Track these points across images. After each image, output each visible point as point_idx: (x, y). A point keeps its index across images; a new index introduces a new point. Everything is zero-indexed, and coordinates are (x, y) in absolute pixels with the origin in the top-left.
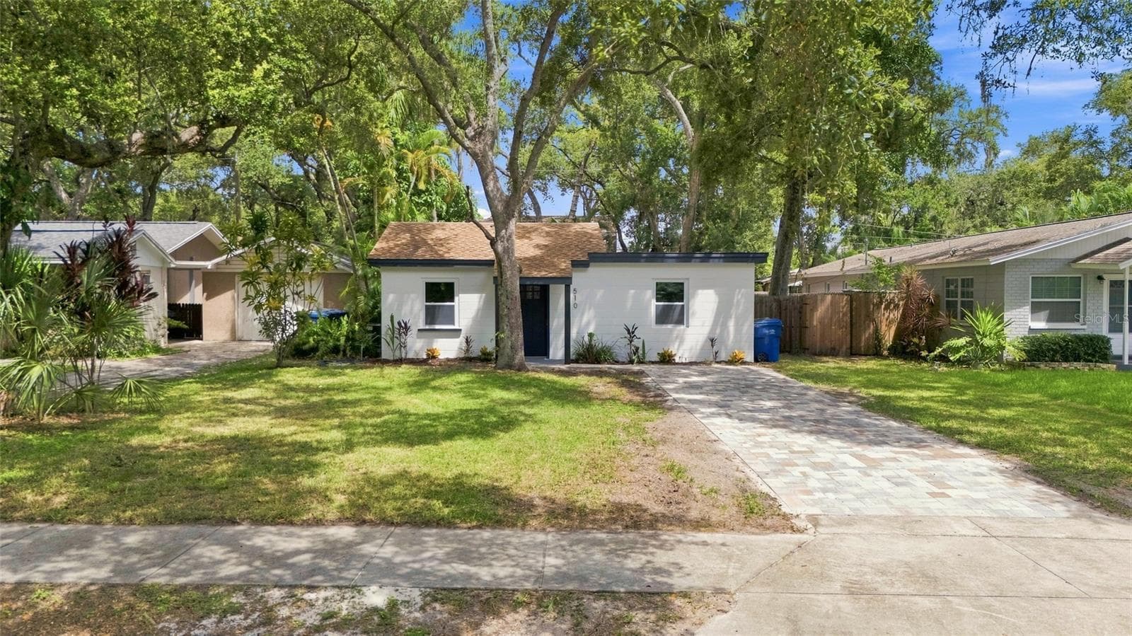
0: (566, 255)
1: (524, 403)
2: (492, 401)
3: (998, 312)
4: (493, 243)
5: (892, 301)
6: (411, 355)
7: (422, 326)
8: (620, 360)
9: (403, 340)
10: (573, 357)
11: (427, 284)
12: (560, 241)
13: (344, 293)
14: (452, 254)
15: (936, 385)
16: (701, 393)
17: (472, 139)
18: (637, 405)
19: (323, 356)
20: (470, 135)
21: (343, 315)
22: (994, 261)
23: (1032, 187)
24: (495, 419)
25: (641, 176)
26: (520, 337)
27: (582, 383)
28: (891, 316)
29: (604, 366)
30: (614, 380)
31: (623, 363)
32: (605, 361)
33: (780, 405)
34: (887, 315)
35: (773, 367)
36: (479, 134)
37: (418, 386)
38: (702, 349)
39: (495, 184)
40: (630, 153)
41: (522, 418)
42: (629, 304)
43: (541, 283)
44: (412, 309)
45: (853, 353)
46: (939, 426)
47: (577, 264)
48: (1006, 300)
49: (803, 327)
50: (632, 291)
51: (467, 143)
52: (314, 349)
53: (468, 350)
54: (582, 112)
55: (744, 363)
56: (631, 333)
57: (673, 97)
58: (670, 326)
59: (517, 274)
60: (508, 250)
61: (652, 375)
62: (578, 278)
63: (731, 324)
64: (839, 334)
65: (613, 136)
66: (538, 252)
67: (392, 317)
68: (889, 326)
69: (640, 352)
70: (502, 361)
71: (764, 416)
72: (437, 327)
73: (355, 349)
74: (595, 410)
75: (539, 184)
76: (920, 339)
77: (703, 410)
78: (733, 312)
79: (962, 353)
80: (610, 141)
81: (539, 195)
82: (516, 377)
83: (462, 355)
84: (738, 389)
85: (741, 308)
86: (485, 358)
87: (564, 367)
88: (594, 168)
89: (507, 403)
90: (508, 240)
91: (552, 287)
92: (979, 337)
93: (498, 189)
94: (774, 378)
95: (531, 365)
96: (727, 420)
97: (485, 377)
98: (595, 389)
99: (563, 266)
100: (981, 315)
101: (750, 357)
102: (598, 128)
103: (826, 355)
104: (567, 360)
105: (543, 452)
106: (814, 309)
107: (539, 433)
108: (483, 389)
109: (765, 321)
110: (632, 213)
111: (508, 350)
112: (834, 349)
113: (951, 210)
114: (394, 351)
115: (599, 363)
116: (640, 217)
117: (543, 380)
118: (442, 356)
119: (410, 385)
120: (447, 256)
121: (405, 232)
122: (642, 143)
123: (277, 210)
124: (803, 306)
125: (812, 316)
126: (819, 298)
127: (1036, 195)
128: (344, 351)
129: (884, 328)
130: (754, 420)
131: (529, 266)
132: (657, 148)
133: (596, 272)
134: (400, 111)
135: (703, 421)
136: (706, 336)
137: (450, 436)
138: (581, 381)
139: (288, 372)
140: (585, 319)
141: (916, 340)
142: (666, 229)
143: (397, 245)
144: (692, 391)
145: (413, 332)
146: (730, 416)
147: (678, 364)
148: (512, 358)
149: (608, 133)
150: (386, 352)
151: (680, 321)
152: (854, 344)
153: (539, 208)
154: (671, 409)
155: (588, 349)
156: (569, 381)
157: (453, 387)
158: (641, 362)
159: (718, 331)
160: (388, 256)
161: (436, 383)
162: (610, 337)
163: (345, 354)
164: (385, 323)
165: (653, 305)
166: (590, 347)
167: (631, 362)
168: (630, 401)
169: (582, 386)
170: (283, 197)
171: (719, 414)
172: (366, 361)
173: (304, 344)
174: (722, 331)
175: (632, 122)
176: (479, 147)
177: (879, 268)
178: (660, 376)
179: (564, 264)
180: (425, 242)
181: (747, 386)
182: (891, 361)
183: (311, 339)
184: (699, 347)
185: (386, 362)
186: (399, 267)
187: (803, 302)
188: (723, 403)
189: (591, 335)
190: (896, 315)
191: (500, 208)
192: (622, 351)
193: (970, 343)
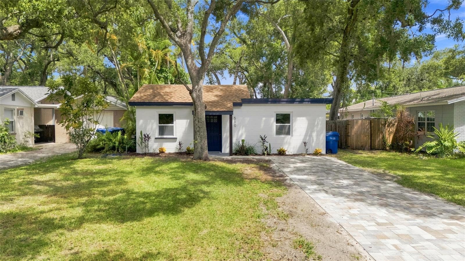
0: (230, 100)
1: (205, 183)
2: (187, 181)
3: (451, 128)
4: (191, 92)
5: (391, 123)
6: (151, 151)
7: (157, 136)
8: (258, 153)
9: (146, 144)
10: (234, 152)
11: (159, 115)
12: (228, 93)
13: (122, 120)
14: (172, 100)
15: (427, 168)
16: (305, 175)
17: (180, 37)
18: (269, 183)
19: (107, 151)
20: (178, 36)
21: (118, 130)
22: (450, 102)
23: (438, 72)
24: (184, 196)
25: (266, 66)
26: (205, 143)
27: (239, 168)
28: (391, 130)
29: (250, 157)
30: (255, 166)
31: (260, 155)
32: (251, 154)
33: (352, 183)
34: (388, 129)
35: (336, 157)
36: (183, 35)
37: (148, 171)
38: (300, 147)
39: (192, 61)
40: (261, 55)
41: (201, 195)
42: (262, 125)
43: (217, 114)
44: (152, 128)
45: (372, 148)
46: (454, 198)
47: (236, 105)
48: (454, 122)
49: (347, 135)
50: (264, 119)
51: (177, 39)
52: (103, 148)
53: (180, 149)
54: (239, 37)
55: (321, 155)
56: (263, 140)
57: (280, 29)
58: (283, 136)
59: (204, 109)
60: (199, 97)
61: (276, 162)
62: (236, 112)
63: (314, 134)
64: (365, 139)
65: (253, 48)
66: (216, 99)
67: (141, 132)
68: (389, 135)
69: (268, 149)
70: (196, 155)
71: (346, 192)
72: (165, 137)
73: (124, 148)
74: (246, 188)
75: (219, 72)
76: (410, 142)
77: (309, 187)
78: (315, 128)
79: (433, 149)
80: (251, 50)
81: (219, 76)
82: (203, 164)
83: (177, 151)
84: (324, 172)
85: (319, 126)
86: (189, 153)
87: (229, 158)
88: (244, 64)
89: (195, 183)
90: (199, 91)
91: (223, 116)
92: (442, 141)
93: (193, 64)
94: (341, 164)
95: (212, 156)
96: (326, 195)
97: (186, 165)
98: (246, 172)
99: (229, 105)
100: (442, 130)
101: (324, 152)
102: (246, 45)
103: (359, 149)
104: (231, 154)
105: (212, 227)
106: (352, 127)
107: (210, 208)
108: (184, 173)
109: (330, 133)
110: (261, 84)
111: (199, 149)
112: (362, 146)
113: (401, 83)
114: (142, 149)
115: (248, 155)
116: (265, 86)
117: (217, 167)
118: (167, 151)
119: (143, 170)
120: (170, 101)
121: (150, 89)
122: (266, 51)
123: (105, 84)
124: (347, 125)
125: (351, 131)
126: (355, 121)
127: (440, 75)
128: (118, 149)
129: (387, 136)
130: (342, 195)
131: (211, 105)
132: (273, 53)
133: (245, 108)
134: (152, 34)
135: (311, 196)
136: (302, 141)
137: (151, 213)
138: (238, 166)
139: (82, 162)
140: (240, 133)
141: (408, 143)
142: (276, 92)
143: (145, 96)
144: (299, 173)
145: (152, 140)
146: (326, 192)
147: (288, 155)
148: (201, 153)
149: (251, 46)
150: (139, 150)
151: (288, 133)
152: (372, 145)
153: (220, 82)
154: (290, 186)
155: (241, 148)
156: (231, 167)
157: (167, 172)
158: (268, 154)
159: (308, 138)
160: (139, 101)
161: (158, 169)
162: (253, 142)
163: (118, 151)
164: (138, 135)
165: (274, 125)
166: (242, 147)
167: (264, 154)
168: (266, 180)
169: (239, 170)
170: (106, 77)
171: (320, 190)
172: (127, 154)
173: (98, 145)
174: (310, 139)
175: (261, 42)
176: (183, 41)
177: (385, 106)
178: (280, 163)
179: (230, 105)
180: (159, 94)
181: (329, 170)
182: (393, 153)
183: (101, 143)
184: (298, 147)
185: (138, 155)
186: (145, 106)
187: (347, 123)
188: (319, 181)
189: (243, 141)
190: (393, 129)
191: (195, 74)
192: (259, 149)
193: (438, 145)
